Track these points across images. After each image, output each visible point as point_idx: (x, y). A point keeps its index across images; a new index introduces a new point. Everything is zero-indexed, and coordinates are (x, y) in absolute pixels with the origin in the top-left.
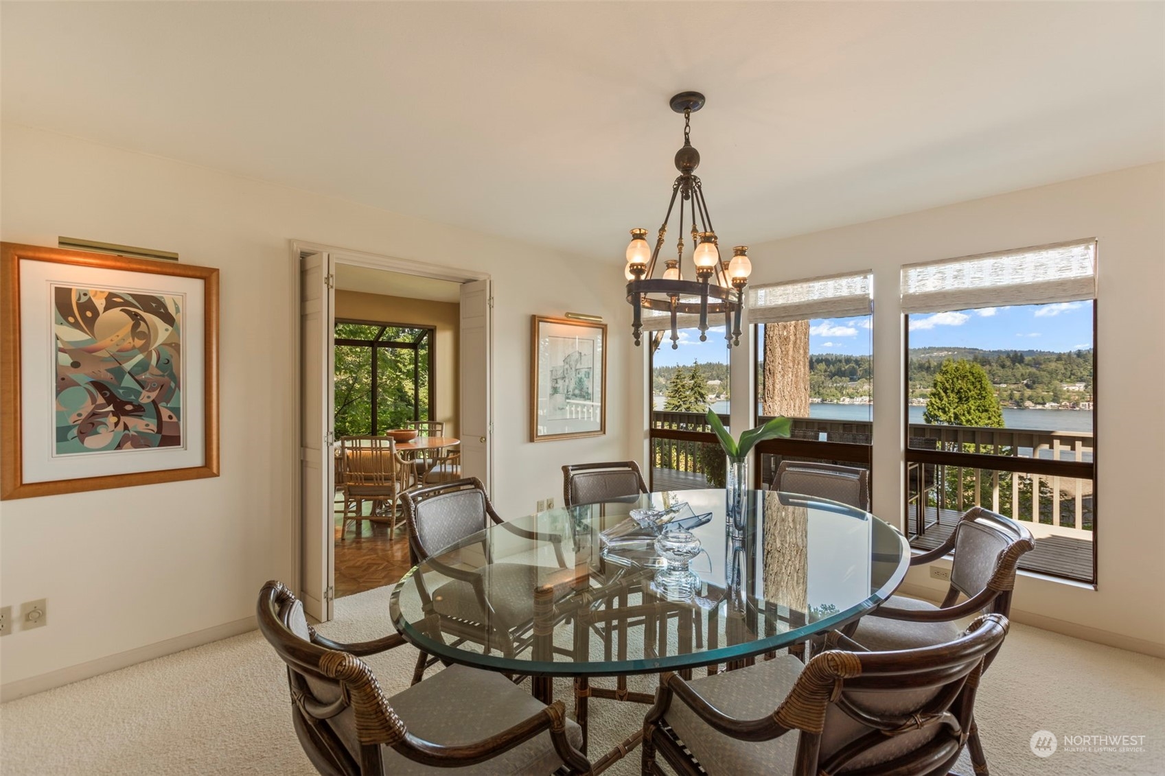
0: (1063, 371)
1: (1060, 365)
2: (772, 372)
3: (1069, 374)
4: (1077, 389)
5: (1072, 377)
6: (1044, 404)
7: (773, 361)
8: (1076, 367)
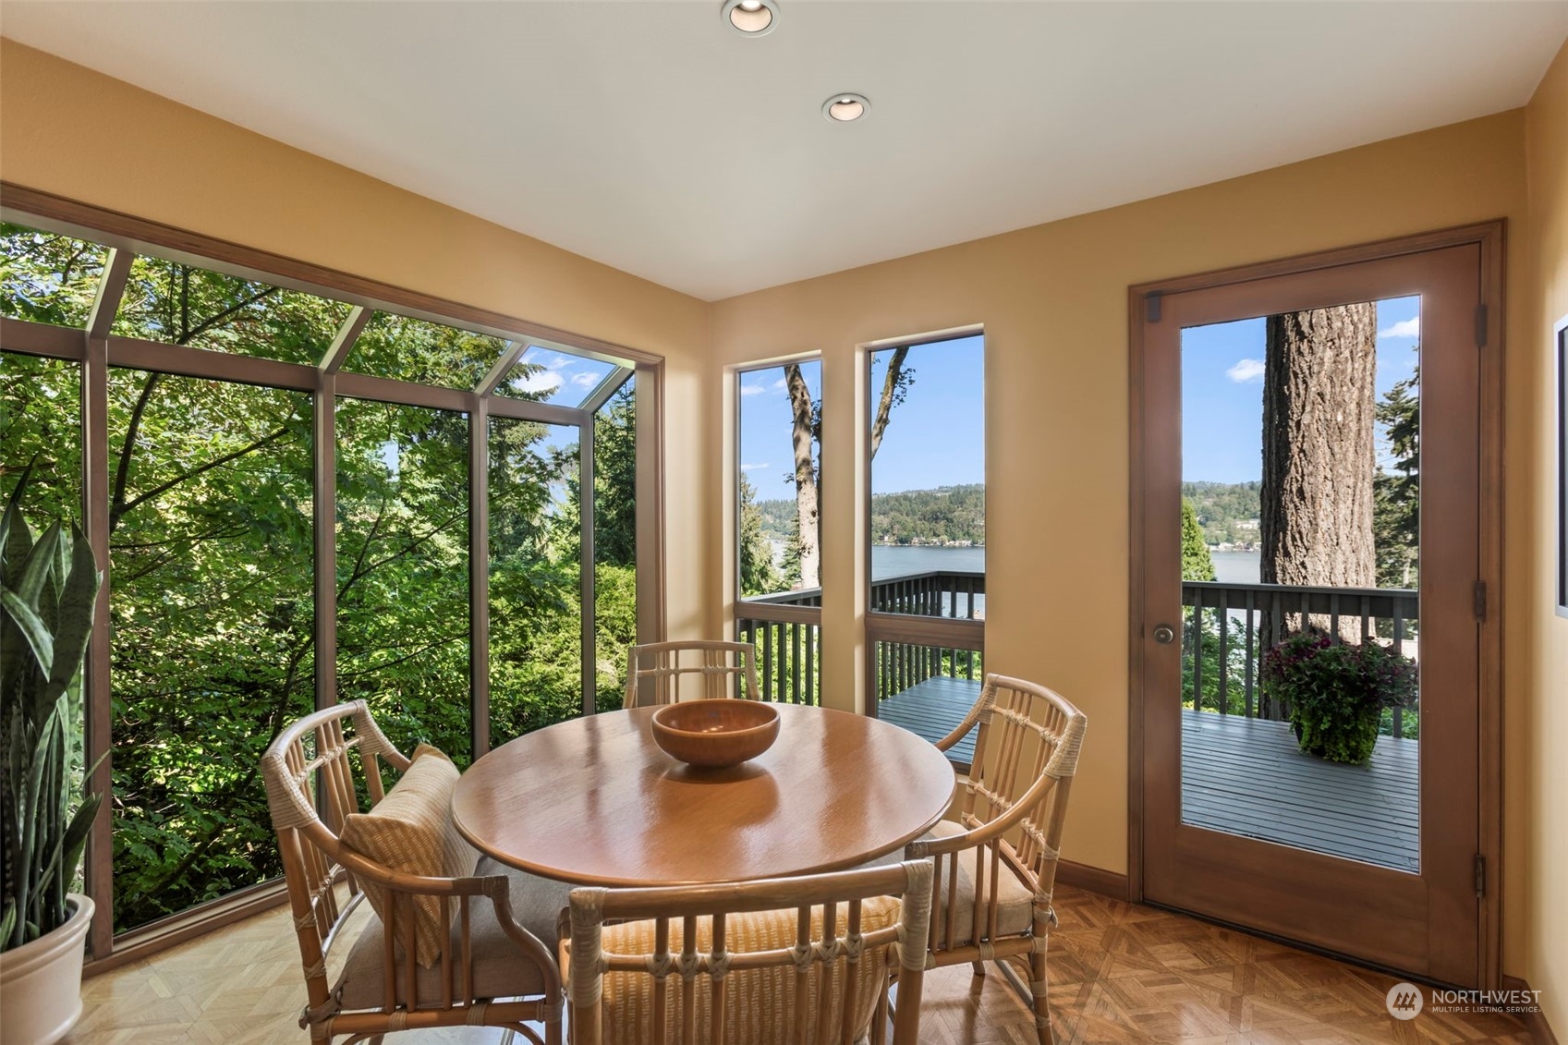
0: (1237, 506)
1: (1234, 499)
2: (1308, 495)
3: (1242, 509)
4: (1250, 526)
5: (1246, 513)
6: (1217, 544)
7: (1311, 474)
8: (1249, 502)
